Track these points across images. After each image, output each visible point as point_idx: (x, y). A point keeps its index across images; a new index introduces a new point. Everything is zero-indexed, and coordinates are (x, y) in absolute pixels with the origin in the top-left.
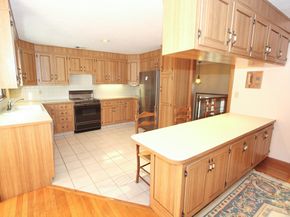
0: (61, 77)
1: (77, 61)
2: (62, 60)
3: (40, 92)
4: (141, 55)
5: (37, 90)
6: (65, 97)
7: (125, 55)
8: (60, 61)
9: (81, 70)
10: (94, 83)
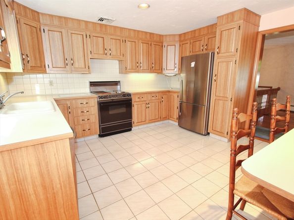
0: (79, 63)
1: (100, 40)
2: (80, 37)
3: (51, 83)
4: (180, 35)
5: (47, 81)
6: (85, 90)
7: (161, 36)
8: (77, 40)
9: (106, 53)
10: (121, 72)
